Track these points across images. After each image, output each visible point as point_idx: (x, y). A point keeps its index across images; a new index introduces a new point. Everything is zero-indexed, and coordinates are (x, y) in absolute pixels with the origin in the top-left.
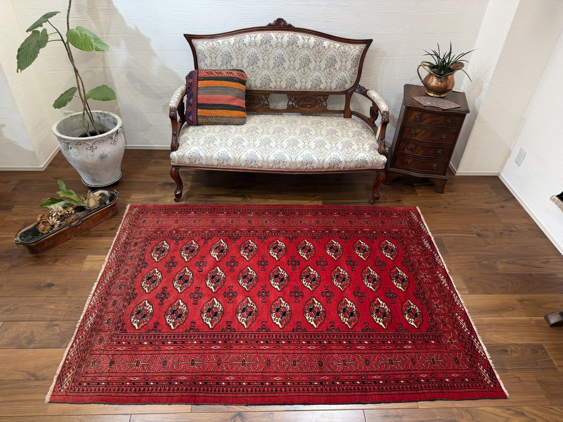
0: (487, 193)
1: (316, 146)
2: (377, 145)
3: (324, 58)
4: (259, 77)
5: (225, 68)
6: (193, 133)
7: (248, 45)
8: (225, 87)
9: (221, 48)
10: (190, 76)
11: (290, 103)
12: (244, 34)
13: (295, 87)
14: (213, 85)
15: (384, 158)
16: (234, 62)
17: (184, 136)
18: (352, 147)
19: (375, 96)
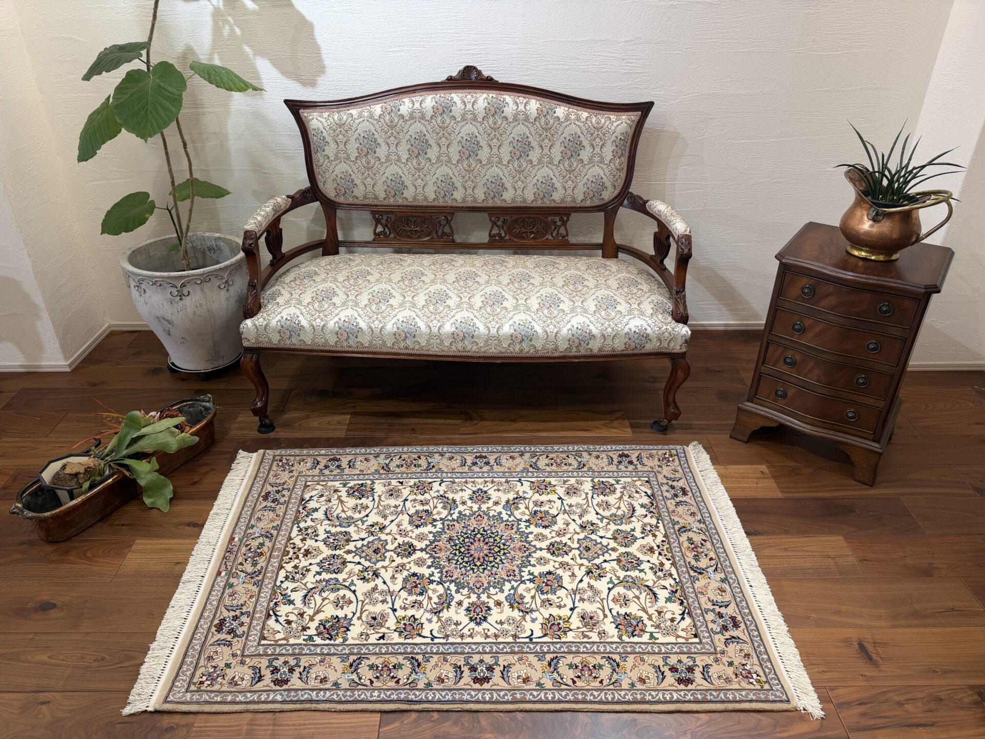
2: (670, 304)
3: (559, 139)
7: (407, 118)
11: (495, 231)
13: (503, 197)
15: (684, 329)
16: (382, 152)
17: (274, 289)
18: (615, 308)
19: (663, 210)
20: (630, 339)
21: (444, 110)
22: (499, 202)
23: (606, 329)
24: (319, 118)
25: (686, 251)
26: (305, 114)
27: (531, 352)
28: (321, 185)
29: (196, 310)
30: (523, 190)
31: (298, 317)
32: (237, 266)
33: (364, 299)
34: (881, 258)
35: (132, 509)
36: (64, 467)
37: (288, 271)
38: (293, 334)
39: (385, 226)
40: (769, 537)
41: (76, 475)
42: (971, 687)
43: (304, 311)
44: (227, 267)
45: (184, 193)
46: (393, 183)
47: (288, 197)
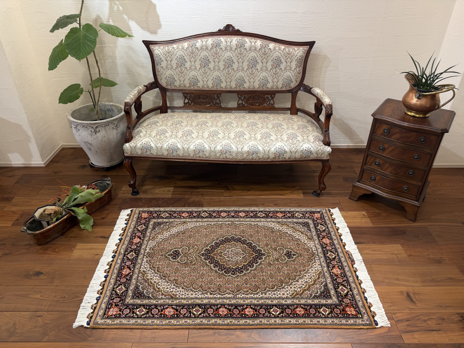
1: (262, 138)
2: (322, 137)
3: (270, 59)
4: (210, 78)
6: (147, 127)
7: (199, 49)
9: (175, 53)
11: (240, 102)
12: (197, 39)
13: (244, 86)
15: (328, 149)
16: (188, 65)
17: (138, 129)
18: (296, 138)
19: (319, 92)
20: (303, 153)
21: (217, 45)
22: (242, 88)
23: (292, 148)
24: (159, 49)
25: (330, 112)
26: (152, 47)
27: (257, 159)
28: (159, 80)
29: (102, 138)
30: (253, 83)
31: (150, 142)
32: (121, 118)
33: (180, 134)
34: (421, 116)
35: (75, 230)
36: (44, 211)
37: (144, 120)
38: (148, 150)
39: (189, 100)
40: (366, 245)
41: (50, 214)
42: (458, 314)
43: (152, 139)
44: (116, 119)
45: (97, 84)
46: (193, 80)
47: (144, 86)
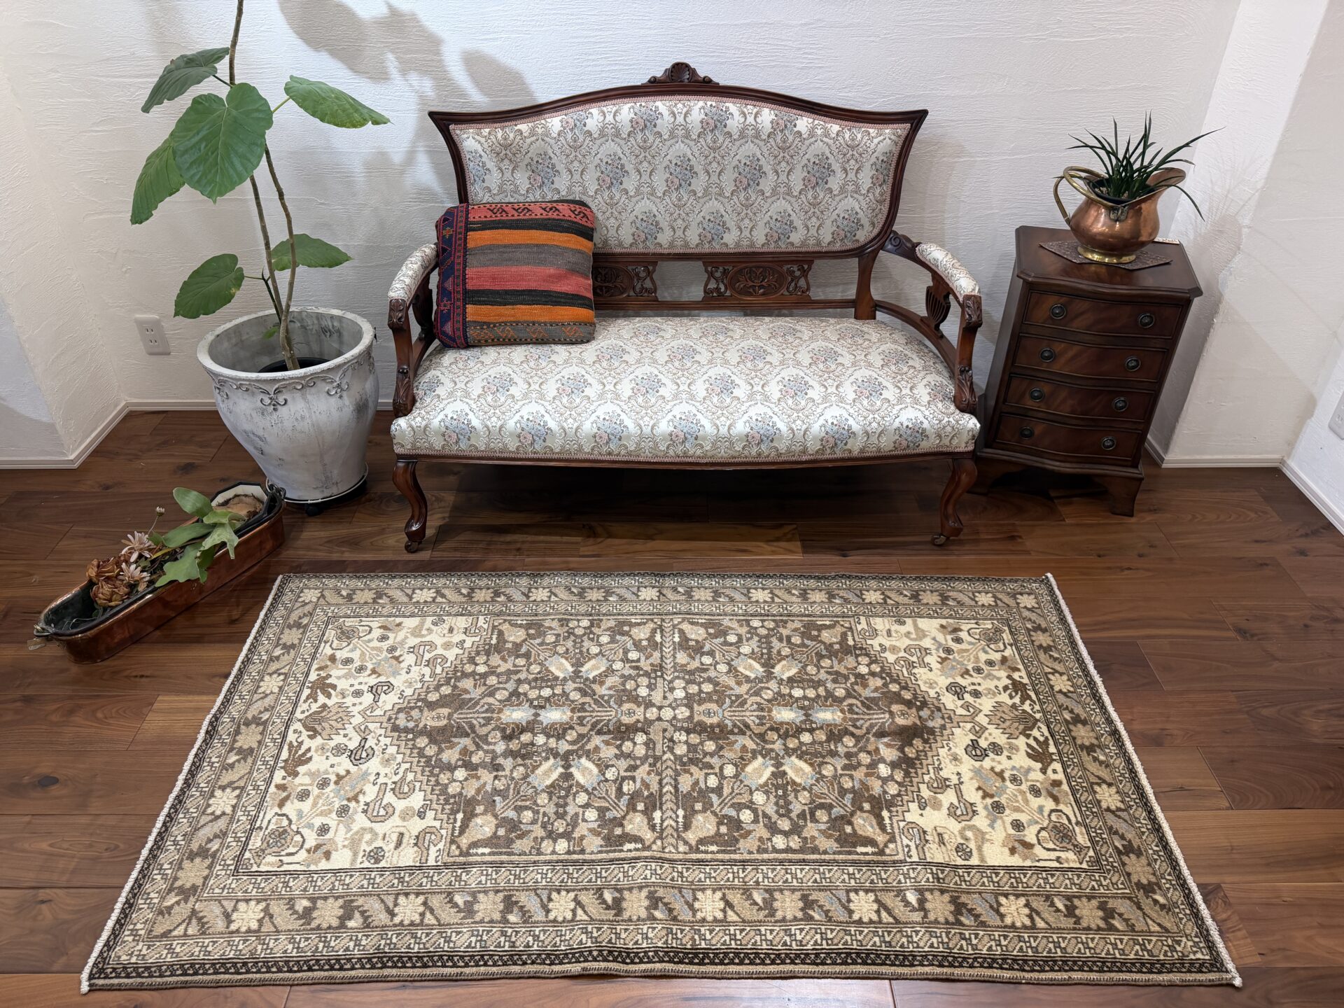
0: (1253, 515)
1: (784, 394)
2: (951, 387)
3: (800, 162)
4: (627, 219)
5: (538, 198)
6: (454, 366)
7: (596, 136)
8: (537, 245)
9: (526, 146)
10: (446, 221)
11: (712, 285)
12: (587, 106)
13: (725, 240)
14: (506, 242)
15: (971, 421)
16: (562, 182)
17: (430, 375)
18: (881, 394)
19: (940, 259)
20: (901, 436)
21: (646, 124)
22: (717, 247)
23: (870, 423)
24: (476, 137)
25: (974, 318)
26: (458, 132)
27: (772, 455)
30: (751, 231)
31: (467, 414)
33: (551, 389)
38: (462, 437)
43: (474, 406)
